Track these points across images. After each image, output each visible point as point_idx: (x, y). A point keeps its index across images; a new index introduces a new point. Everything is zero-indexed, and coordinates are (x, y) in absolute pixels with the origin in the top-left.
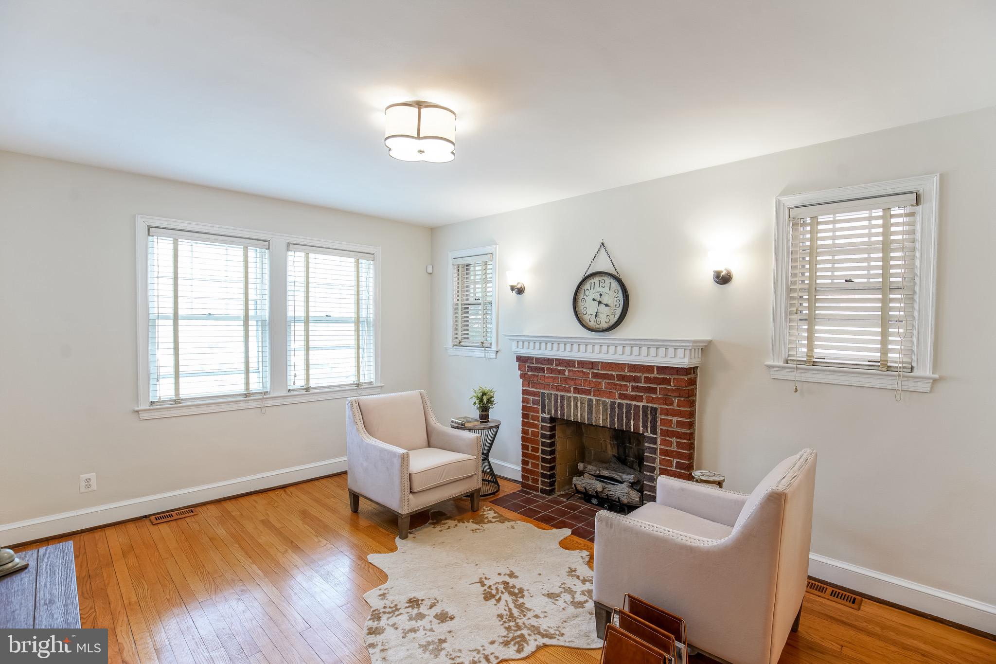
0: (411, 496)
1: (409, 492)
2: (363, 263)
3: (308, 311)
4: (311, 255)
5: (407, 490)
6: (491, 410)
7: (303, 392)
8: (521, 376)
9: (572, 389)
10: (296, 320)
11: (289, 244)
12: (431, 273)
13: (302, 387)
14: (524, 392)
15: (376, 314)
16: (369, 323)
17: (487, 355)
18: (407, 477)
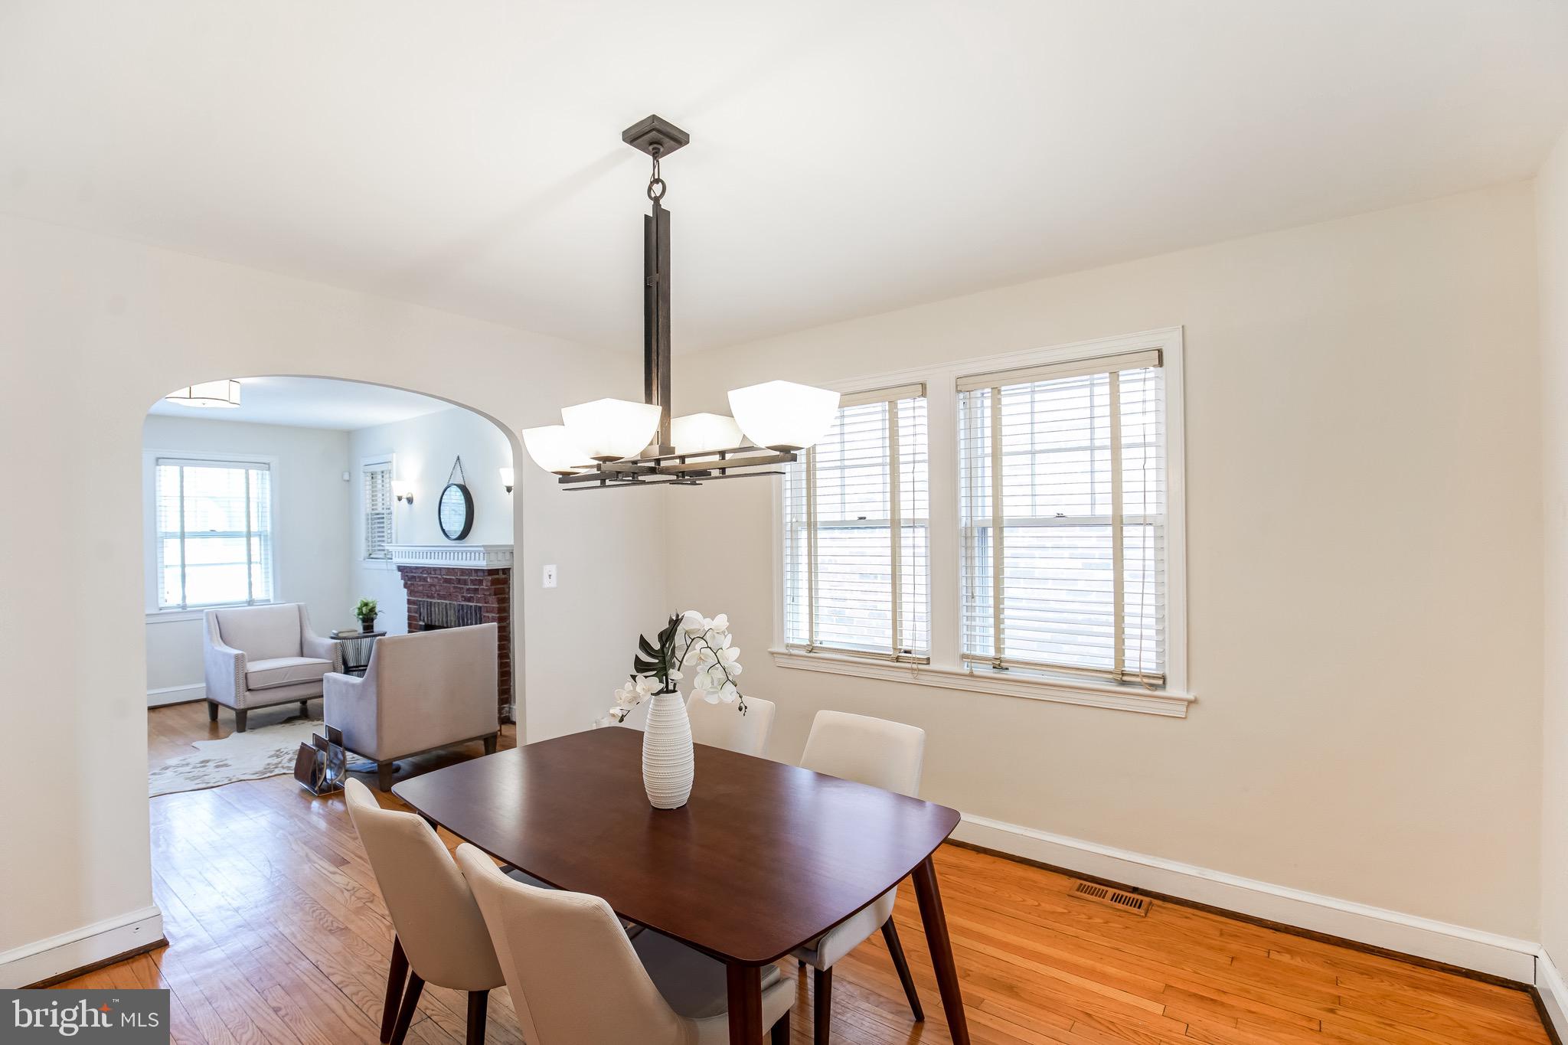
0: (248, 693)
1: (245, 689)
2: (253, 473)
3: (182, 527)
4: (185, 469)
5: (243, 687)
6: (375, 621)
7: (180, 610)
8: (406, 586)
9: (436, 595)
10: (169, 535)
11: (158, 459)
12: (348, 481)
13: (179, 606)
14: (409, 602)
15: (273, 528)
16: (266, 536)
17: (389, 567)
18: (242, 676)
